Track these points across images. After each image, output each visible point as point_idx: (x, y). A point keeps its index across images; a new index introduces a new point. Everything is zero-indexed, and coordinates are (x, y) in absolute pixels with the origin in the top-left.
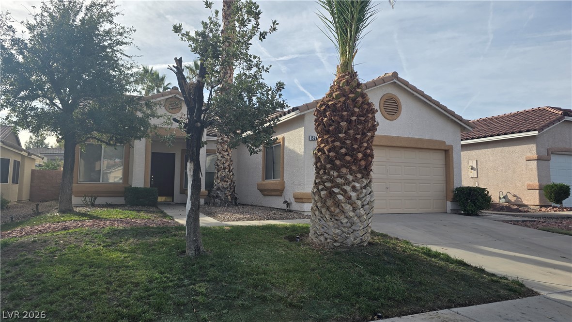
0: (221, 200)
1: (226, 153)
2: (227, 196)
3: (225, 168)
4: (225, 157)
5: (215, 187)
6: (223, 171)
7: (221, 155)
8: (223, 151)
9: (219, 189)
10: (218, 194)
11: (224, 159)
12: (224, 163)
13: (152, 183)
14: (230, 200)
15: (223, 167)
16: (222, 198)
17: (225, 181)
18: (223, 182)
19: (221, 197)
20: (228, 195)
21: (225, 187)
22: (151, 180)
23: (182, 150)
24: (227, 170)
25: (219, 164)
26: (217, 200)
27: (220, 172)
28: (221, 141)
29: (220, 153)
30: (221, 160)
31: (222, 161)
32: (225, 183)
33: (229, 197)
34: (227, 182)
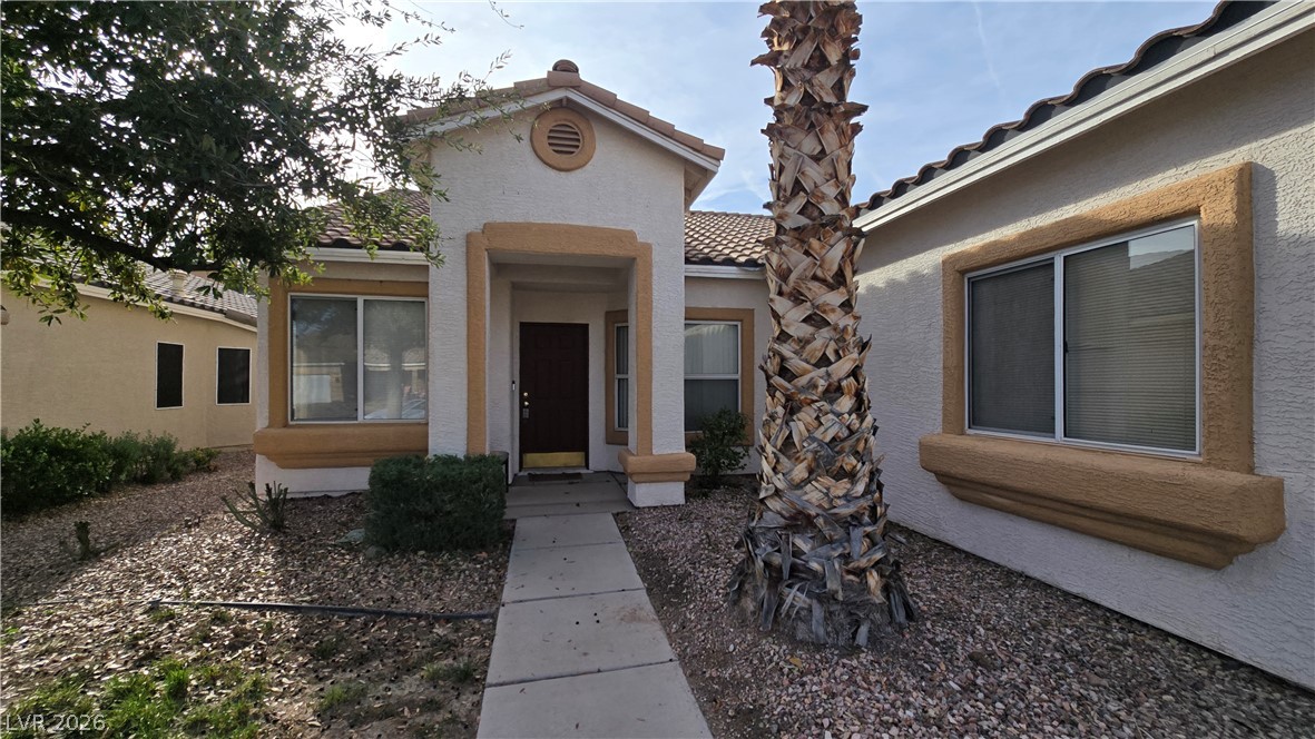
0: (826, 598)
1: (835, 298)
2: (861, 573)
3: (834, 391)
4: (831, 318)
5: (774, 504)
6: (826, 406)
7: (804, 310)
8: (815, 286)
9: (799, 521)
10: (797, 553)
11: (825, 333)
12: (824, 361)
13: (526, 413)
14: (878, 598)
15: (822, 384)
16: (832, 585)
17: (840, 474)
18: (827, 481)
19: (819, 578)
20: (863, 563)
21: (845, 511)
22: (522, 406)
23: (607, 313)
24: (846, 403)
25: (796, 363)
26: (795, 597)
27: (807, 415)
28: (803, 221)
29: (797, 298)
30: (804, 342)
31: (818, 343)
32: (841, 487)
33: (873, 580)
34: (852, 476)
